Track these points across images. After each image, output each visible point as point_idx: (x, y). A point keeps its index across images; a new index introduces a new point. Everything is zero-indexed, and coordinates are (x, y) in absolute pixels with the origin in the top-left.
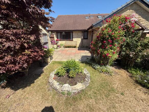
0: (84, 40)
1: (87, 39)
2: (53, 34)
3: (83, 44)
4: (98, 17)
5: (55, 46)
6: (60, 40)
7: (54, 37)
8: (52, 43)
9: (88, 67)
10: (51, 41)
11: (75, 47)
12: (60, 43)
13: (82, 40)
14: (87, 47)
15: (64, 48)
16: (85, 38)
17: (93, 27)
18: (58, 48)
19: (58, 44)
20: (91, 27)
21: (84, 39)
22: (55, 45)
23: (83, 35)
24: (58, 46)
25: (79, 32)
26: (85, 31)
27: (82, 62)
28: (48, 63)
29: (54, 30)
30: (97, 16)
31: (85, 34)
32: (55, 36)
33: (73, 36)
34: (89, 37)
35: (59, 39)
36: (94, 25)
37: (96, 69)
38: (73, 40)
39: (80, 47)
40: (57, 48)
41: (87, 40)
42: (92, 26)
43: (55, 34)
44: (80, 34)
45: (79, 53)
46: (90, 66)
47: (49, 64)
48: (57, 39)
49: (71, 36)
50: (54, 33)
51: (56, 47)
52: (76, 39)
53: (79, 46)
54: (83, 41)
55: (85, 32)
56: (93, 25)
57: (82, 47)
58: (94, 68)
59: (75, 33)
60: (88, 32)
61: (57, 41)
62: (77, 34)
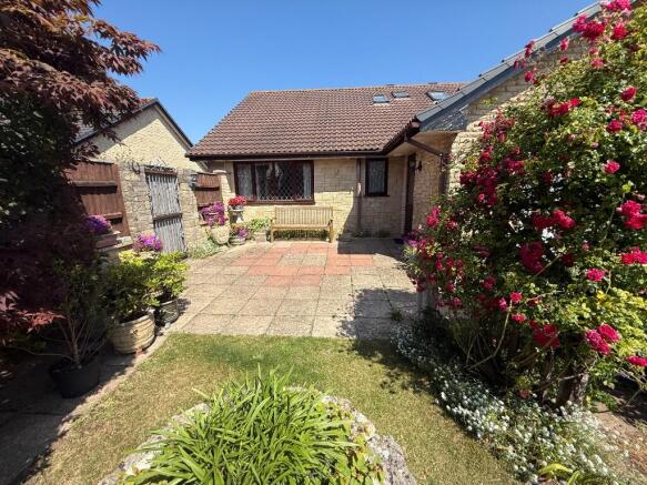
0: (370, 199)
1: (384, 194)
2: (215, 172)
3: (363, 221)
4: (433, 94)
5: (222, 232)
6: (250, 203)
7: (217, 189)
8: (205, 216)
9: (412, 405)
10: (200, 208)
11: (324, 235)
12: (250, 214)
13: (358, 199)
14: (383, 235)
15: (269, 241)
16: (373, 190)
17: (416, 131)
18: (237, 239)
19: (239, 220)
20: (410, 132)
21: (368, 194)
22: (222, 228)
23: (364, 179)
24: (236, 232)
25: (345, 162)
26: (373, 160)
27: (364, 348)
28: (133, 354)
29: (221, 152)
30: (427, 94)
31: (373, 172)
32: (225, 183)
33: (313, 181)
34: (396, 185)
35: (246, 196)
36: (422, 119)
37: (472, 434)
38: (312, 202)
39: (349, 236)
40: (230, 243)
41: (383, 199)
42: (415, 125)
43: (228, 174)
44: (350, 172)
45: (341, 270)
46: (417, 386)
47: (140, 359)
48: (233, 195)
49: (306, 182)
50: (220, 166)
51: (225, 239)
52: (327, 195)
53: (347, 230)
54: (364, 206)
55: (372, 164)
56: (416, 120)
57: (359, 238)
58: (461, 421)
59: (323, 166)
60: (387, 160)
61: (233, 204)
62: (333, 172)
